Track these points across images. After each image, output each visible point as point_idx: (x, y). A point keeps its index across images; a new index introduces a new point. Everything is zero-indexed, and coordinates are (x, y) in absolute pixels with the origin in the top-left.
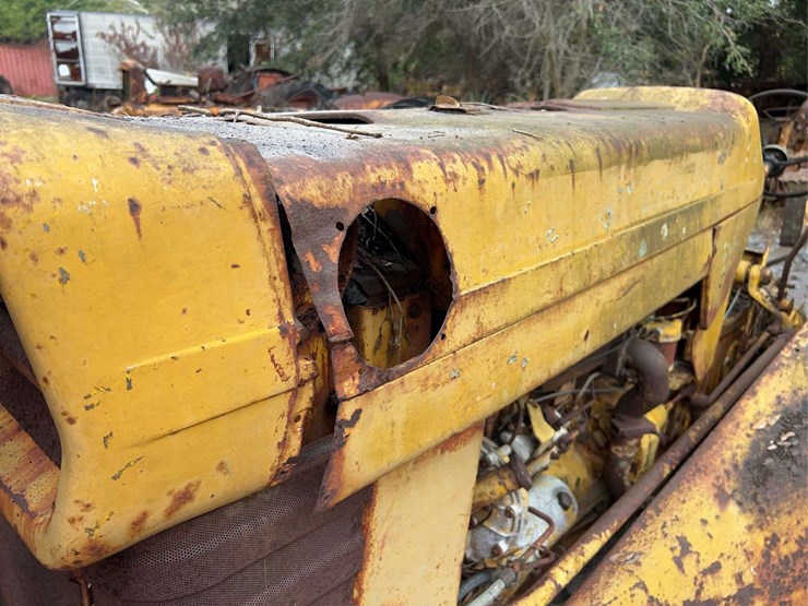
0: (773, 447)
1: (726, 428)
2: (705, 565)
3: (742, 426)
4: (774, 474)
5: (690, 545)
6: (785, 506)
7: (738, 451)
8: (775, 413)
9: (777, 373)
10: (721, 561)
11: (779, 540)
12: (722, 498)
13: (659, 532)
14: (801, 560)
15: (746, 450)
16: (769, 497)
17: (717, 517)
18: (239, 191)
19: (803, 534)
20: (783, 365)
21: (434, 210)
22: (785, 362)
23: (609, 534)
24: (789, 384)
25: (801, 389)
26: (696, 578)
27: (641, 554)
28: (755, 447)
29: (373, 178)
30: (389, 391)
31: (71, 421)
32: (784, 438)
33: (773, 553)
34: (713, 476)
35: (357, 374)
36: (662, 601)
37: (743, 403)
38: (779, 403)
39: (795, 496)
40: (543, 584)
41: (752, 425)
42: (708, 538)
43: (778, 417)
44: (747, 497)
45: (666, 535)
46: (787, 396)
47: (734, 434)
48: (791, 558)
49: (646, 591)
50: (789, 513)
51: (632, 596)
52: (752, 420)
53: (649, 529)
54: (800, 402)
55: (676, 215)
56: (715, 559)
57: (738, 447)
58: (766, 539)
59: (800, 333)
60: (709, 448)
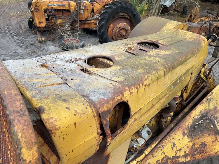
0: (198, 123)
1: (188, 117)
2: (178, 149)
3: (191, 117)
4: (197, 130)
5: (175, 145)
6: (198, 137)
7: (189, 124)
8: (199, 115)
9: (202, 105)
10: (182, 148)
11: (195, 144)
12: (184, 134)
13: (169, 141)
14: (200, 149)
15: (191, 123)
16: (195, 135)
17: (182, 139)
18: (93, 114)
19: (201, 143)
20: (203, 103)
21: (127, 101)
22: (204, 102)
23: (158, 142)
24: (204, 108)
25: (206, 109)
26: (176, 152)
27: (164, 146)
28: (193, 123)
29: (116, 100)
30: (116, 138)
31: (63, 158)
32: (200, 121)
33: (193, 147)
34: (183, 129)
35: (111, 137)
36: (168, 156)
37: (192, 111)
38: (201, 112)
39: (200, 135)
40: (143, 154)
41: (194, 117)
42: (179, 143)
43: (200, 116)
44: (189, 135)
45: (170, 142)
46: (203, 111)
47: (189, 119)
48: (197, 148)
49: (165, 154)
50: (198, 139)
51: (161, 155)
52: (194, 116)
53: (167, 140)
54: (206, 113)
55: (182, 76)
56: (181, 148)
57: (189, 123)
58: (192, 144)
59: (209, 94)
60: (183, 122)
